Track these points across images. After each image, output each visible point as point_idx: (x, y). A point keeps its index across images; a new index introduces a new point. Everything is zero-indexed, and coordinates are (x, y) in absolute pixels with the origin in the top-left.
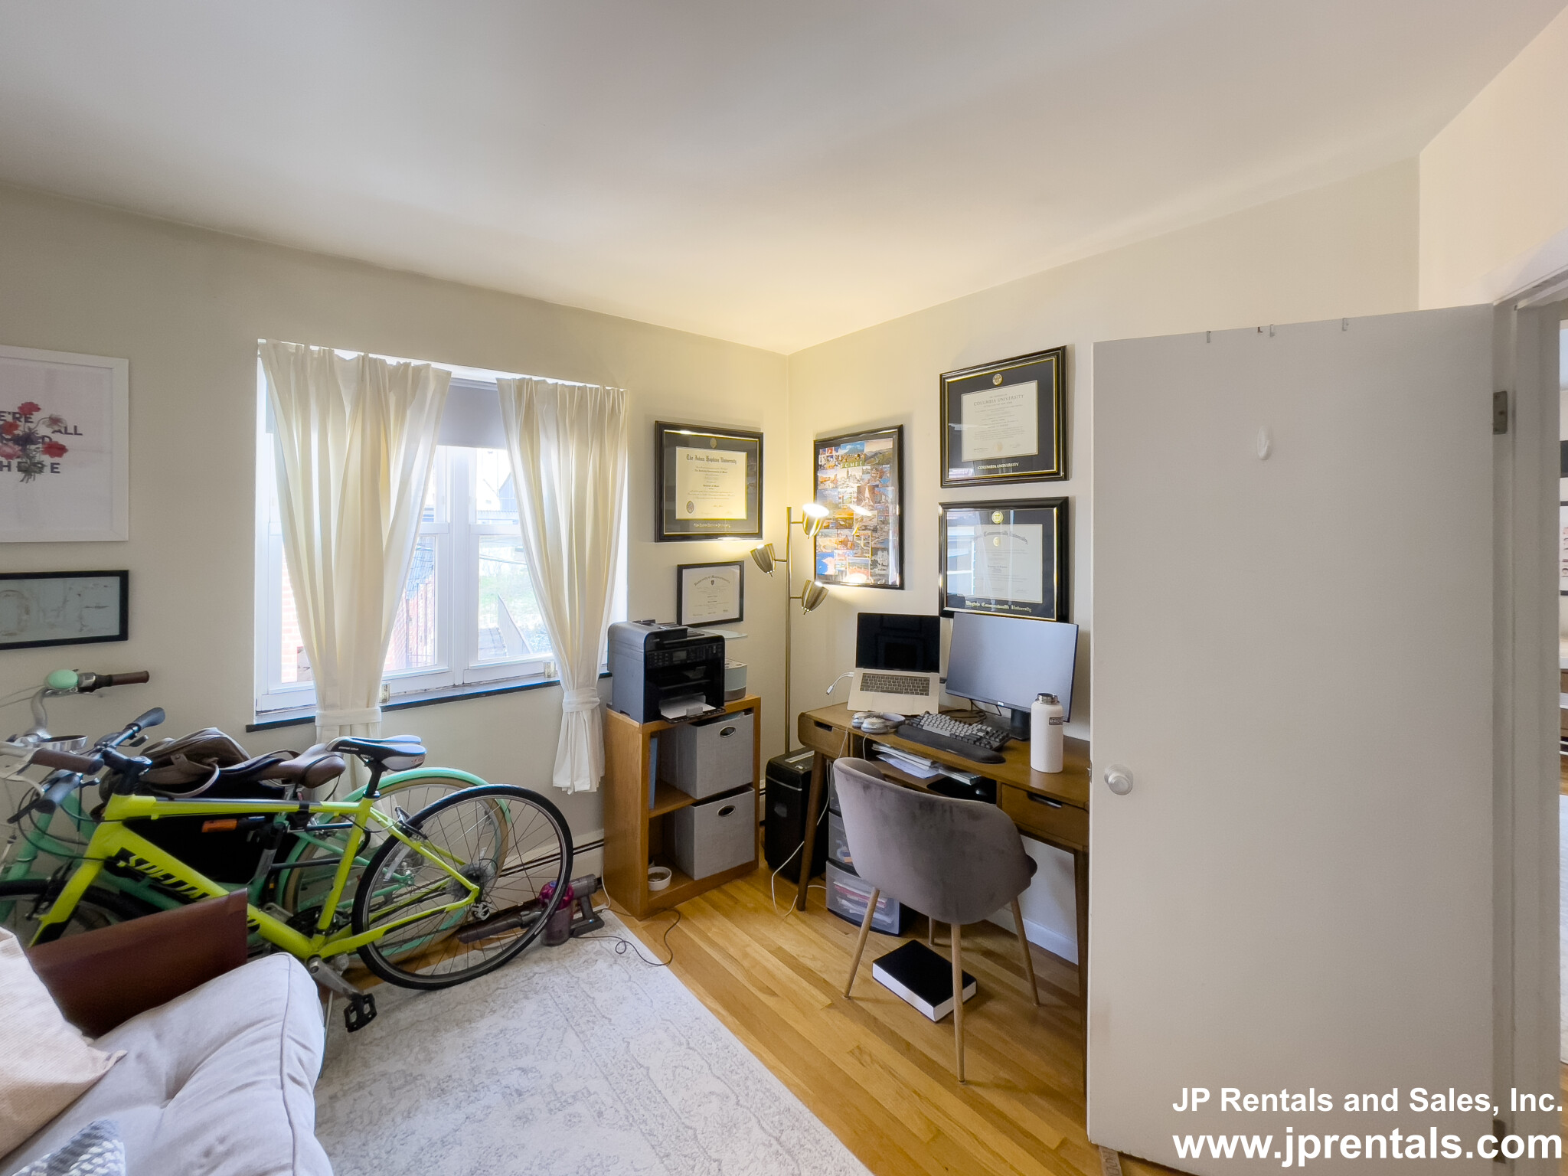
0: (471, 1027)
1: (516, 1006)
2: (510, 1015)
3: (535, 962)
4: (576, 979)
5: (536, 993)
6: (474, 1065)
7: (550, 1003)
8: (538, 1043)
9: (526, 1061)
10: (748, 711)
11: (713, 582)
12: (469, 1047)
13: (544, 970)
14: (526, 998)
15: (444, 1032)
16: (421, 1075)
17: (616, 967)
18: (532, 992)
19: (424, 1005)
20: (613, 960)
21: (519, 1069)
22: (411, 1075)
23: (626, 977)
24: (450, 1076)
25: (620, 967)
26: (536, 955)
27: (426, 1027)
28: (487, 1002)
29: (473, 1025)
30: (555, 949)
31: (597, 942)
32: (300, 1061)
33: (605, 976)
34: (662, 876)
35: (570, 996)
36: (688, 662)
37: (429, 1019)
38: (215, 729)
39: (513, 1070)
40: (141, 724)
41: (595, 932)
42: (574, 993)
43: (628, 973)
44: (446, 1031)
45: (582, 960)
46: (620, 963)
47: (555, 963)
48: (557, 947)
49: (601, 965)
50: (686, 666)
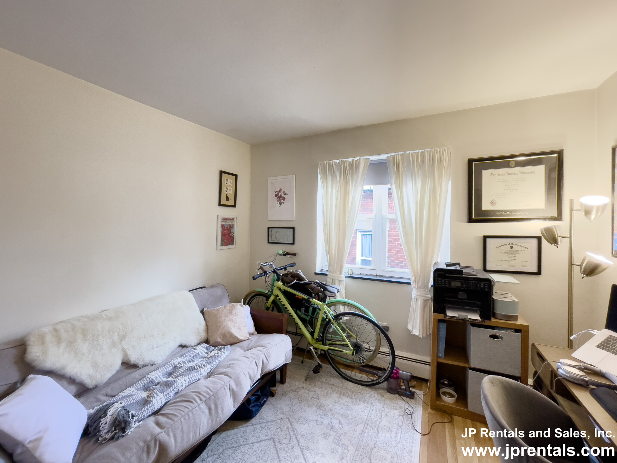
0: (342, 398)
1: (358, 402)
2: (354, 403)
3: (378, 393)
4: (384, 410)
5: (368, 403)
6: (332, 408)
7: (368, 410)
8: (352, 419)
9: (343, 420)
10: (517, 331)
11: (512, 248)
12: (336, 402)
13: (377, 398)
14: (364, 402)
15: (335, 393)
16: (320, 399)
17: (401, 418)
18: (367, 402)
19: (339, 381)
20: (403, 414)
21: (339, 421)
22: (319, 397)
23: (400, 424)
24: (324, 406)
25: (402, 418)
26: (381, 391)
27: (333, 388)
28: (353, 393)
29: (343, 397)
30: (388, 394)
31: (405, 403)
32: (263, 361)
33: (394, 417)
34: (451, 396)
35: (376, 413)
36: (462, 288)
37: (336, 386)
38: (300, 271)
39: (338, 420)
40: (288, 266)
41: (408, 399)
42: (378, 413)
43: (403, 424)
44: (336, 393)
45: (393, 405)
46: (404, 417)
47: (383, 399)
48: (389, 394)
49: (397, 412)
50: (458, 290)
